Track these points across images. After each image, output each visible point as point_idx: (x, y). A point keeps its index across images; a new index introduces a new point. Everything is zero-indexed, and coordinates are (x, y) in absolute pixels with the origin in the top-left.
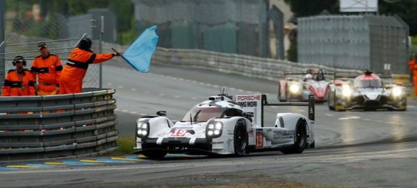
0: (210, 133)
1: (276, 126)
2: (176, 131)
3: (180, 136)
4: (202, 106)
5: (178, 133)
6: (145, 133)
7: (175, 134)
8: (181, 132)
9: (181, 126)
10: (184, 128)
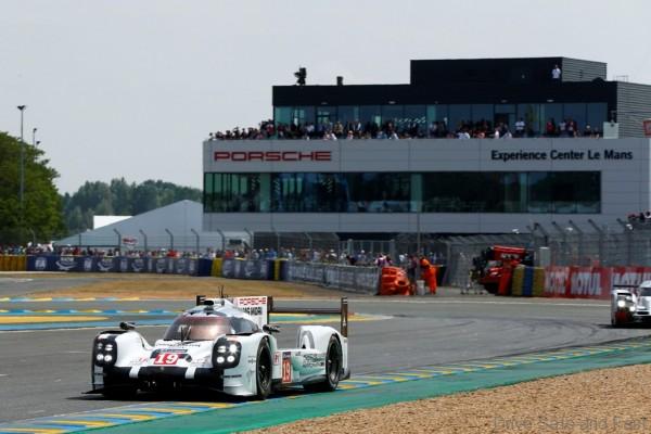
0: (220, 360)
1: (304, 347)
2: (162, 356)
3: (169, 364)
4: (194, 315)
5: (165, 359)
6: (109, 358)
7: (160, 361)
8: (169, 357)
9: (167, 347)
10: (174, 351)
